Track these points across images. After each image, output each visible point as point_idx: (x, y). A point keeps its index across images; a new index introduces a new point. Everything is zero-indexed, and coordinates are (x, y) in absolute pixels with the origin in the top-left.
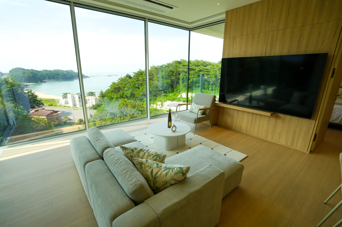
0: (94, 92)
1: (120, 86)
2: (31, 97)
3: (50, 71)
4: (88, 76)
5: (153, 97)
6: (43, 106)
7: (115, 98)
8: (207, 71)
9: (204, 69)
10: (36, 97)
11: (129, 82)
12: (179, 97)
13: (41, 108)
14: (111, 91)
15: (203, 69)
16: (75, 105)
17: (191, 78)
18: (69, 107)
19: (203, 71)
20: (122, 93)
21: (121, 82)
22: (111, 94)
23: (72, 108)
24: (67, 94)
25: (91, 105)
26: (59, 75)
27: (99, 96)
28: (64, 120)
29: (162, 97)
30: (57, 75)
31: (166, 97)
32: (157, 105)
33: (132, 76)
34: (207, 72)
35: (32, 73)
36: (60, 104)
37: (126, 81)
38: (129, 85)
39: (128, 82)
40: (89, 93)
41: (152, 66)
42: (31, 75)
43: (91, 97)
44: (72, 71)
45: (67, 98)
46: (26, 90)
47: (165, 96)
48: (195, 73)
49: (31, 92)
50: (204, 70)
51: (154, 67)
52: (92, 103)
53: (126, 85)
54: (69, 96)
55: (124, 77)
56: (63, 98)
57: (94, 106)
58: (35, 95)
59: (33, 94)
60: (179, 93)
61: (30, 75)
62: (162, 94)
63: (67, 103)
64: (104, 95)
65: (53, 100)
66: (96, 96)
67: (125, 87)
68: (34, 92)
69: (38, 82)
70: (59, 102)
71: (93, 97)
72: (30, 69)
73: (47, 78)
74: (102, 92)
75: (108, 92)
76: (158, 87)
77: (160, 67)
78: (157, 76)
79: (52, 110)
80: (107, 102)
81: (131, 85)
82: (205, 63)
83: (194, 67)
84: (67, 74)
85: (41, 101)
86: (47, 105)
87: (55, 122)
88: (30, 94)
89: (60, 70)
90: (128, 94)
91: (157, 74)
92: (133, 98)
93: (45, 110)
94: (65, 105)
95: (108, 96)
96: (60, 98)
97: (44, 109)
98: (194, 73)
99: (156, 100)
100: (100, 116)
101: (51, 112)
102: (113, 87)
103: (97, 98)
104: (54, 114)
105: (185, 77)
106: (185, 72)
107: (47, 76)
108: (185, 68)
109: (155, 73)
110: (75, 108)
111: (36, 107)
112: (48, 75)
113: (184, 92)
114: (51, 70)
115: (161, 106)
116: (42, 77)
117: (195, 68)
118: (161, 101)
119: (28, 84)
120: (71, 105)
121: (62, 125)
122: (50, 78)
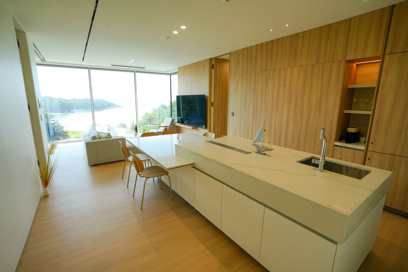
1: (153, 116)
2: (57, 128)
3: (79, 100)
6: (69, 138)
10: (62, 128)
11: (164, 113)
13: (67, 141)
14: (143, 122)
21: (155, 113)
22: (144, 126)
24: (96, 126)
26: (89, 104)
27: (130, 128)
30: (86, 104)
33: (167, 106)
35: (60, 102)
37: (160, 111)
38: (164, 116)
43: (122, 129)
46: (53, 120)
49: (57, 123)
53: (160, 115)
55: (159, 107)
58: (61, 126)
59: (59, 124)
61: (57, 104)
66: (127, 128)
67: (159, 118)
69: (65, 112)
72: (58, 98)
84: (97, 103)
85: (67, 132)
86: (74, 137)
88: (56, 125)
102: (146, 118)
103: (128, 130)
107: (75, 106)
111: (61, 139)
112: (77, 105)
114: (80, 98)
116: (70, 106)
119: (54, 114)
122: (78, 108)
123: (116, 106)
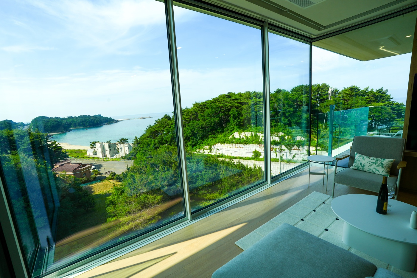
1: (157, 129)
2: (54, 149)
3: (75, 117)
4: (118, 120)
5: (199, 140)
6: (69, 159)
7: (152, 144)
10: (61, 148)
11: (168, 124)
12: (231, 138)
13: (67, 162)
14: (147, 136)
15: (258, 102)
16: (104, 155)
17: (244, 114)
18: (98, 158)
20: (161, 138)
21: (159, 125)
22: (148, 140)
23: (102, 160)
24: (96, 143)
25: (124, 155)
26: (86, 121)
27: (133, 143)
28: (93, 175)
29: (209, 140)
30: (83, 121)
31: (215, 138)
32: (204, 149)
33: (171, 117)
35: (55, 121)
36: (88, 155)
37: (164, 123)
38: (169, 127)
39: (167, 124)
40: (120, 140)
41: (195, 103)
42: (55, 124)
43: (124, 145)
44: (100, 115)
45: (96, 148)
46: (49, 141)
47: (214, 137)
48: (249, 107)
49: (55, 144)
50: (259, 103)
51: (197, 103)
52: (125, 152)
53: (165, 127)
54: (98, 145)
55: (162, 119)
56: (91, 148)
57: (128, 155)
58: (59, 146)
60: (230, 133)
61: (53, 123)
62: (210, 136)
63: (95, 153)
64: (138, 141)
65: (80, 151)
66: (128, 143)
67: (164, 130)
68: (58, 144)
69: (63, 131)
70: (86, 153)
71: (126, 145)
72: (54, 117)
73: (72, 125)
74: (136, 137)
75: (144, 137)
76: (204, 127)
77: (204, 104)
78: (202, 114)
79: (80, 164)
80: (143, 149)
81: (170, 127)
83: (246, 101)
84: (95, 120)
85: (66, 153)
86: (73, 157)
87: (83, 178)
88: (54, 146)
89: (86, 116)
90: (168, 138)
91: (201, 113)
92: (174, 143)
93: (71, 164)
94: (94, 156)
95: (145, 142)
96: (88, 148)
97: (69, 163)
98: (247, 107)
99: (203, 144)
100: (139, 168)
101: (79, 165)
102: (149, 131)
103: (130, 146)
104: (82, 168)
105: (236, 113)
106: (236, 107)
107: (72, 124)
108: (236, 102)
109: (199, 111)
110: (106, 160)
111: (61, 161)
112: (74, 123)
113: (236, 131)
114: (77, 116)
115: (209, 151)
116: (67, 125)
117: (248, 101)
118: (208, 144)
119: (51, 134)
120: (100, 155)
121: (91, 181)
122: (75, 126)
123: (114, 121)
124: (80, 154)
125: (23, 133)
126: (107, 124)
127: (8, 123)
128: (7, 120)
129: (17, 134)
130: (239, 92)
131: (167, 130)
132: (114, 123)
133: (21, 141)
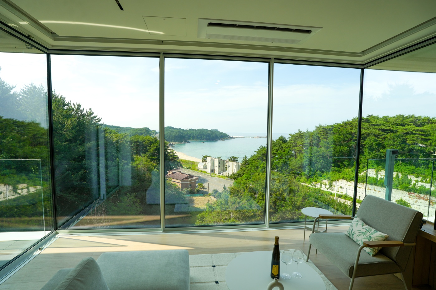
0: (237, 157)
2: (172, 157)
3: (195, 130)
4: (233, 137)
5: (317, 171)
6: (181, 168)
7: (261, 167)
8: (422, 133)
9: (417, 130)
10: (177, 157)
11: (283, 147)
12: (362, 176)
13: (178, 171)
14: (257, 157)
15: (414, 130)
16: (213, 171)
17: (387, 146)
18: (207, 172)
19: (415, 134)
22: (257, 162)
23: (209, 175)
24: (207, 157)
25: (230, 174)
26: (204, 134)
27: (242, 162)
28: (198, 188)
29: (331, 173)
30: (201, 135)
31: (339, 172)
32: (321, 184)
33: (287, 139)
34: (423, 135)
35: (179, 132)
36: (199, 168)
37: (278, 146)
38: (282, 151)
39: (281, 147)
40: (230, 158)
41: (318, 126)
42: (178, 134)
43: (233, 163)
44: (217, 130)
45: (206, 162)
46: (169, 150)
47: (337, 171)
48: (397, 137)
49: (173, 152)
50: (416, 132)
51: (321, 126)
52: (233, 171)
53: (278, 151)
54: (209, 159)
55: (277, 140)
56: (203, 161)
57: (234, 174)
58: (175, 155)
59: (174, 154)
60: (362, 169)
62: (332, 168)
63: (205, 167)
64: (247, 162)
65: (193, 163)
66: (238, 162)
67: (276, 154)
68: (175, 153)
69: (183, 142)
70: (197, 165)
71: (235, 163)
72: (178, 128)
73: (191, 137)
74: (246, 157)
75: (254, 158)
76: (325, 157)
77: (331, 127)
78: (325, 140)
79: (188, 175)
80: (250, 171)
81: (284, 151)
82: (419, 120)
83: (394, 128)
84: (212, 134)
85: (180, 162)
86: (186, 167)
87: (188, 188)
88: (172, 154)
89: (205, 129)
90: (279, 163)
91: (324, 138)
92: (285, 170)
93: (182, 173)
94: (203, 170)
95: (253, 163)
96: (200, 161)
97: (180, 172)
98: (393, 137)
99: (321, 176)
100: (237, 190)
101: (187, 176)
102: (260, 153)
103: (239, 165)
104: (189, 179)
105: (374, 143)
106: (375, 135)
108: (376, 129)
109: (322, 136)
110: (213, 175)
111: (175, 169)
112: (193, 135)
113: (372, 167)
114: (197, 129)
115: (328, 186)
116: (187, 136)
117: (397, 129)
118: (328, 178)
119: (174, 143)
120: (209, 170)
121: (194, 193)
122: (193, 138)
123: (229, 137)
124: (192, 165)
125: (152, 140)
126: (221, 140)
127: (146, 130)
128: (146, 128)
129: (148, 140)
130: (386, 115)
131: (279, 154)
132: (229, 139)
133: (150, 147)
